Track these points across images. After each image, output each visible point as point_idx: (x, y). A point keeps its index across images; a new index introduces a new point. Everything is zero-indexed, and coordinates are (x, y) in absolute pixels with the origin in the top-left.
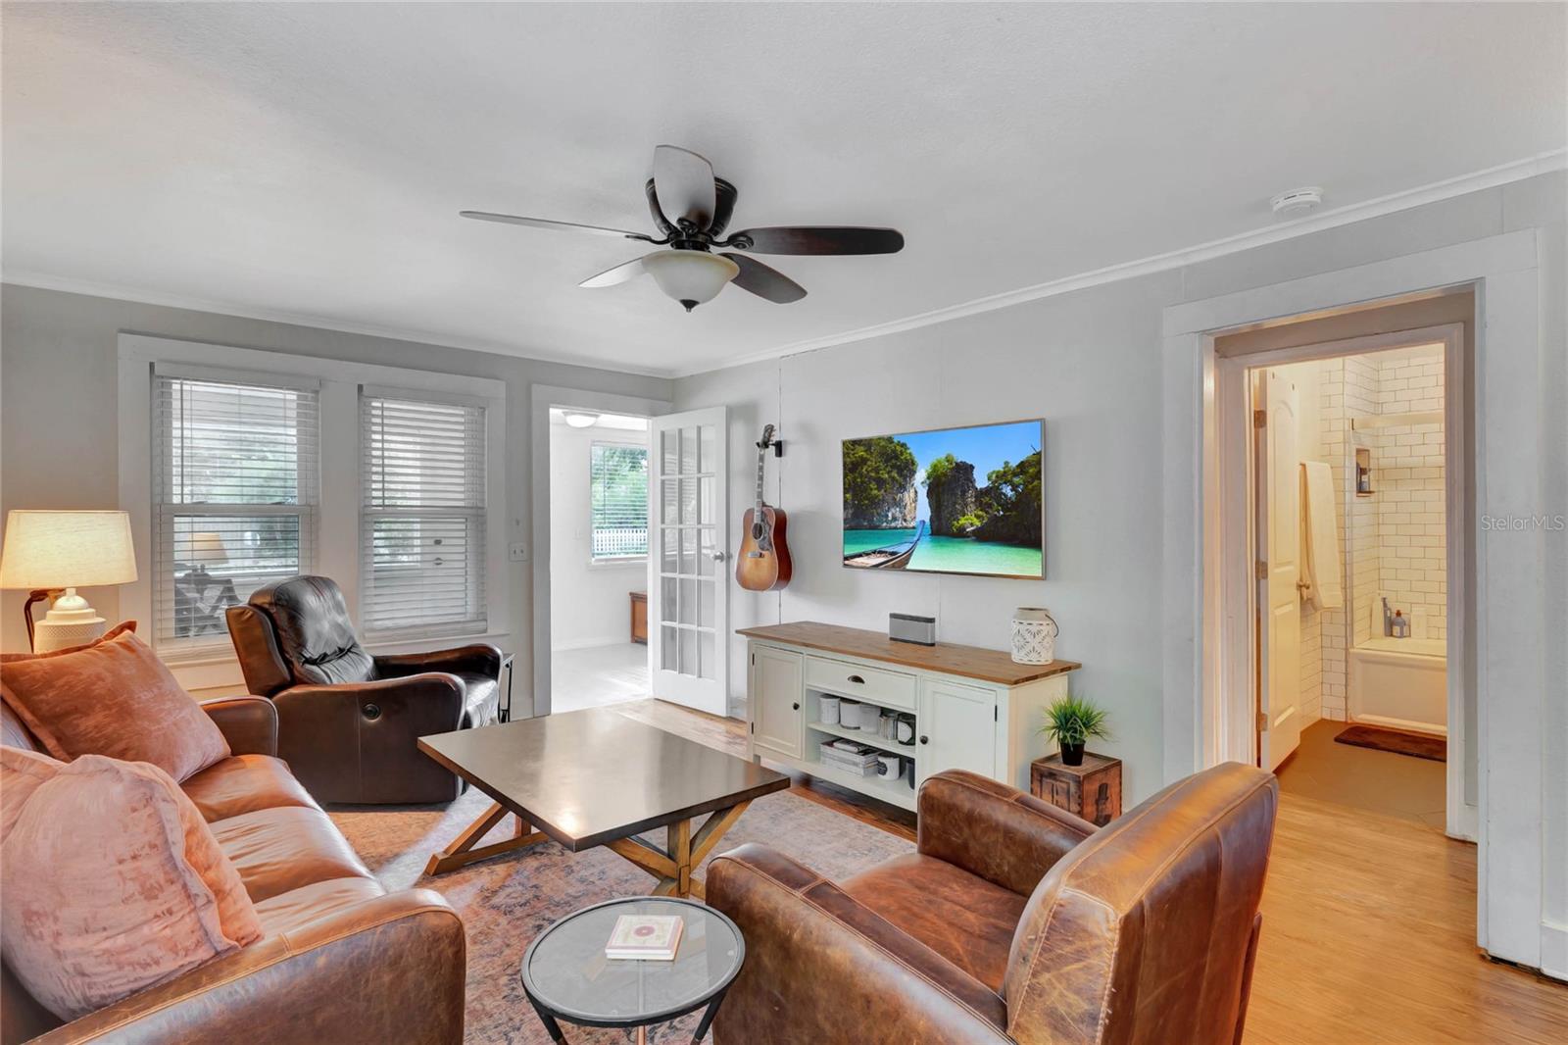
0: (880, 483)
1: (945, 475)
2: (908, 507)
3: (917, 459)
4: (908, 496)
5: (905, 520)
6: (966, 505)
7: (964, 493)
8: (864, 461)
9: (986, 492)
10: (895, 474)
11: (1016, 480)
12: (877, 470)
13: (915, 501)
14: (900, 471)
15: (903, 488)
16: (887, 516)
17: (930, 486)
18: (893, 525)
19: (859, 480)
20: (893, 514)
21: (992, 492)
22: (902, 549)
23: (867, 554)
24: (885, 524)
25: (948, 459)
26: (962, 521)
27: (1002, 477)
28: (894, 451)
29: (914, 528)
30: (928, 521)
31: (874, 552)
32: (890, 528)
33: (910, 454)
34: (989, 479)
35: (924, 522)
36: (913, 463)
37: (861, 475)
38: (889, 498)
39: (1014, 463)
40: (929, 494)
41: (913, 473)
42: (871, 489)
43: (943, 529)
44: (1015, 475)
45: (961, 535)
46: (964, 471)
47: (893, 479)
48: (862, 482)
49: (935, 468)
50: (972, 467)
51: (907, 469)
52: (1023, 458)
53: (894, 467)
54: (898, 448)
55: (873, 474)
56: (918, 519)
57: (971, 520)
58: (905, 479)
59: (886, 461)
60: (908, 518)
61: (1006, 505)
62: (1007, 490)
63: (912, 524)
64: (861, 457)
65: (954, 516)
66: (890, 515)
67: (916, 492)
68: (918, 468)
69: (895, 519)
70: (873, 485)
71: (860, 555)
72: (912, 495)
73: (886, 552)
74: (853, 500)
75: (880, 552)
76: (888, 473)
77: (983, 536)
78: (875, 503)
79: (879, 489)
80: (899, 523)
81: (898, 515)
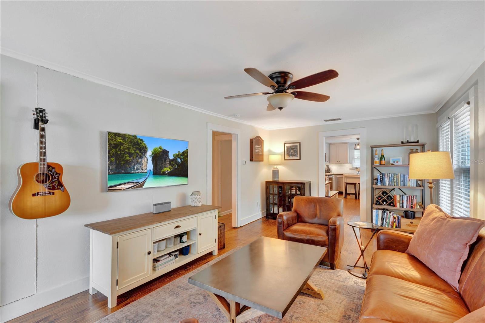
0: (130, 154)
1: (159, 153)
2: (144, 165)
3: (147, 146)
4: (144, 161)
5: (142, 170)
6: (166, 164)
7: (165, 160)
8: (121, 144)
9: (173, 160)
10: (138, 151)
11: (181, 157)
12: (129, 149)
13: (147, 162)
14: (140, 150)
15: (141, 157)
16: (134, 168)
17: (153, 157)
18: (137, 171)
19: (119, 152)
20: (137, 167)
21: (174, 160)
22: (141, 181)
23: (124, 184)
24: (133, 171)
25: (160, 148)
26: (165, 170)
27: (177, 156)
28: (137, 142)
29: (146, 172)
30: (152, 170)
31: (128, 183)
32: (135, 173)
33: (145, 144)
34: (174, 156)
35: (150, 170)
36: (146, 148)
37: (120, 150)
38: (135, 161)
39: (181, 152)
40: (153, 160)
41: (146, 152)
42: (126, 157)
43: (157, 172)
44: (181, 155)
45: (164, 174)
46: (166, 153)
47: (137, 153)
48: (121, 154)
49: (155, 150)
50: (168, 152)
51: (143, 150)
52: (184, 151)
53: (137, 148)
54: (139, 141)
55: (127, 150)
56: (148, 169)
57: (167, 169)
58: (142, 153)
59: (133, 146)
60: (144, 169)
61: (179, 165)
62: (179, 160)
63: (145, 171)
64: (120, 142)
65: (162, 168)
66: (135, 168)
67: (147, 159)
68: (148, 150)
69: (138, 169)
70: (127, 155)
71: (120, 185)
72: (146, 160)
73: (134, 182)
74: (116, 161)
75: (131, 183)
76: (135, 151)
77: (171, 174)
78: (128, 162)
79: (130, 157)
80: (140, 171)
81: (139, 167)
